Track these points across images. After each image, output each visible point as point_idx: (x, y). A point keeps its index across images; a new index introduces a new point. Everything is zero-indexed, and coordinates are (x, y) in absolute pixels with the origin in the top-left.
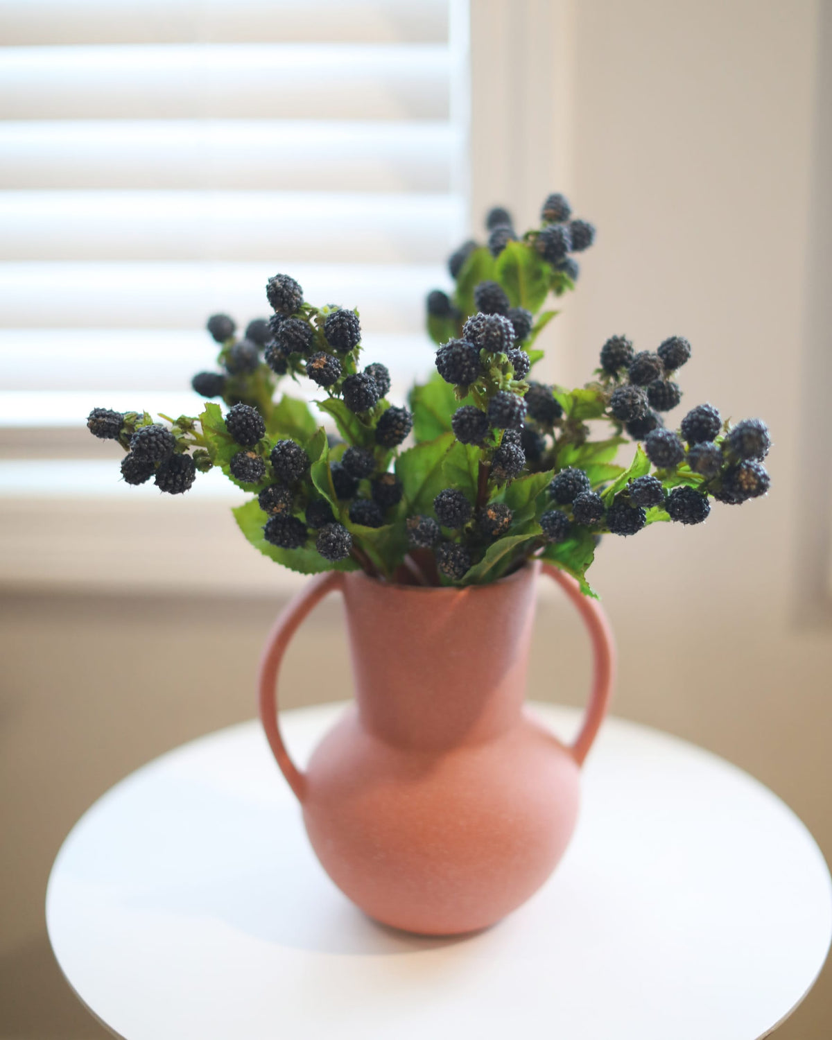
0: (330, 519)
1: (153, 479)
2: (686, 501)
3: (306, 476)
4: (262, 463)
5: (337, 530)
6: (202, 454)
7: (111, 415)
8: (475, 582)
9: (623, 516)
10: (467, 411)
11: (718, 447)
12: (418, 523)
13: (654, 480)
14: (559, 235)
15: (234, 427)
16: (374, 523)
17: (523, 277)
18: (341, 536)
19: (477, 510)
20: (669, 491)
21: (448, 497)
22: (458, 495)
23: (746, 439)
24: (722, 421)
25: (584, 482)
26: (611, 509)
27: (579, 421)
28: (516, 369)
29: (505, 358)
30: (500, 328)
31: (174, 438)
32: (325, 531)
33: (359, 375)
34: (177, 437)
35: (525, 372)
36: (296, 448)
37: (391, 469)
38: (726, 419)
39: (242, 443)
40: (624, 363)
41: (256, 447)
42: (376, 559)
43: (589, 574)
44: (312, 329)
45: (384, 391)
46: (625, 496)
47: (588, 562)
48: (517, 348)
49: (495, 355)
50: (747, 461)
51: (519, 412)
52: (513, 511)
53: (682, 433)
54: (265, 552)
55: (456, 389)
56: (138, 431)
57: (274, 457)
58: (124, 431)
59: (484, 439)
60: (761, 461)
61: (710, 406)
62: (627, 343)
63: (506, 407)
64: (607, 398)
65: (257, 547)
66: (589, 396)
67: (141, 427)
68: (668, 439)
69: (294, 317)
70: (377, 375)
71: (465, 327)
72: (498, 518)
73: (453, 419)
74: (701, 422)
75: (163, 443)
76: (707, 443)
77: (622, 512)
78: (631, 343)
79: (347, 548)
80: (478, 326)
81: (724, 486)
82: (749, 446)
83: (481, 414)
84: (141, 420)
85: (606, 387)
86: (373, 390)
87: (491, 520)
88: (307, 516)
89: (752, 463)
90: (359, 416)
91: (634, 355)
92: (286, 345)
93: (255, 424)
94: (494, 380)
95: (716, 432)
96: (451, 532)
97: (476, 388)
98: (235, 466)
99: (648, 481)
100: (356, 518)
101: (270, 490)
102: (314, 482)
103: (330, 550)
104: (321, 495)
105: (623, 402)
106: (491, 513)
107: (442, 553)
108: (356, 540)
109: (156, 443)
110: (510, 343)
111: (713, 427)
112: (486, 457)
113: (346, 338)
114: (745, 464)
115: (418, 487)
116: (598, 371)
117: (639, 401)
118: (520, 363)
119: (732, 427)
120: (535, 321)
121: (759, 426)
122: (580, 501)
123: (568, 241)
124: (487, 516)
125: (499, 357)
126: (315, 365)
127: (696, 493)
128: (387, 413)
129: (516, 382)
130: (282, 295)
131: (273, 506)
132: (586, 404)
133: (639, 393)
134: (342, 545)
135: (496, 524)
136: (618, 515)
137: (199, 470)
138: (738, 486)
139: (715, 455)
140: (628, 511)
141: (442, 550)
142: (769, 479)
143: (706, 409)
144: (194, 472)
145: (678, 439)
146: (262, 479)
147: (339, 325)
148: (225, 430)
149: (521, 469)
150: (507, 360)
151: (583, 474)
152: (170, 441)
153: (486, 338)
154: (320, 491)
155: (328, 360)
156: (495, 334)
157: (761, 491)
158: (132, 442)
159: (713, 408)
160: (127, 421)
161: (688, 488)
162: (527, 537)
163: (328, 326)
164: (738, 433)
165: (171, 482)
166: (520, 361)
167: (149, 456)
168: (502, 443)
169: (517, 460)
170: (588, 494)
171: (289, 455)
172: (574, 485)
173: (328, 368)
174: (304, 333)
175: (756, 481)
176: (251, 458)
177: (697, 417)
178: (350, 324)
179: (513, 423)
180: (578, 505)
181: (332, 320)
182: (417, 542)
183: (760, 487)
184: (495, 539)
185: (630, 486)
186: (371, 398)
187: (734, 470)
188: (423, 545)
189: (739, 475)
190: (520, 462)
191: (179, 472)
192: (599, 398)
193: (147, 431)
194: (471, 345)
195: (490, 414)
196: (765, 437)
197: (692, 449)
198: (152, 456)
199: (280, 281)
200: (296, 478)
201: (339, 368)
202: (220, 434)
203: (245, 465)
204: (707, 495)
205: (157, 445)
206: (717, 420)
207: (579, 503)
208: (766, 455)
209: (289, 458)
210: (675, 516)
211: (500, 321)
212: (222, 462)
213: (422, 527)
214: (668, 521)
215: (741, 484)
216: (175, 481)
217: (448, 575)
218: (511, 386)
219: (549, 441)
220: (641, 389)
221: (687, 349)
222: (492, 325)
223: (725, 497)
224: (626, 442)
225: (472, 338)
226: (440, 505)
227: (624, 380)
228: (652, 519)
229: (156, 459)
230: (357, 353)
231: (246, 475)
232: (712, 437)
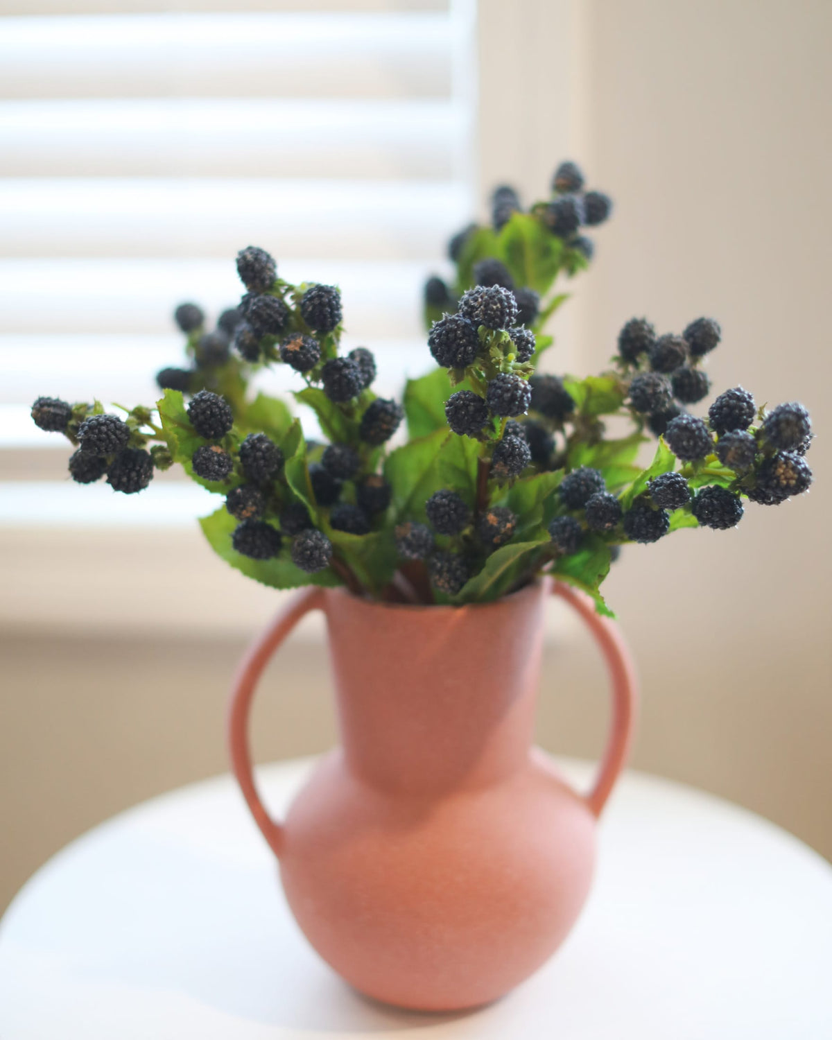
0: (305, 524)
1: (105, 477)
2: (715, 502)
3: (278, 474)
4: (229, 459)
5: (314, 537)
6: (161, 449)
7: (58, 404)
8: (473, 600)
9: (643, 519)
10: (463, 396)
11: (751, 437)
12: (408, 531)
13: (678, 476)
14: (570, 206)
15: (197, 416)
16: (358, 530)
17: (530, 255)
18: (319, 543)
19: (477, 515)
20: (696, 491)
21: (442, 498)
22: (453, 497)
23: (783, 425)
24: (756, 408)
25: (598, 483)
26: (630, 513)
27: (594, 415)
28: (519, 349)
29: (506, 336)
30: (501, 301)
31: (127, 429)
32: (300, 538)
33: (341, 359)
34: (132, 429)
35: (530, 353)
36: (267, 442)
37: (379, 471)
38: (761, 405)
39: (207, 436)
40: (644, 348)
41: (223, 441)
42: (362, 576)
43: (604, 588)
44: (287, 308)
45: (370, 379)
46: (645, 497)
47: (604, 574)
48: (520, 326)
49: (494, 332)
50: (785, 453)
51: (522, 397)
52: (517, 516)
53: (710, 421)
54: (234, 564)
55: (450, 372)
56: (87, 421)
57: (243, 453)
58: (72, 422)
59: (483, 430)
60: (802, 455)
61: (742, 389)
62: (648, 326)
63: (508, 390)
64: (625, 387)
65: (226, 558)
66: (604, 386)
67: (91, 416)
68: (694, 425)
69: (266, 295)
70: (362, 361)
71: (461, 303)
72: (499, 523)
73: (447, 406)
74: (732, 408)
75: (115, 435)
76: (739, 431)
77: (641, 516)
78: (653, 326)
79: (327, 557)
80: (476, 300)
81: (759, 482)
82: (787, 433)
83: (479, 400)
84: (92, 410)
85: (624, 376)
86: (356, 377)
87: (492, 526)
88: (282, 522)
89: (791, 456)
90: (341, 409)
91: (656, 339)
92: (258, 325)
93: (221, 414)
94: (493, 360)
95: (750, 419)
96: (445, 540)
97: (474, 373)
98: (198, 461)
99: (672, 478)
100: (337, 524)
101: (239, 491)
102: (289, 482)
103: (307, 560)
104: (296, 496)
105: (643, 391)
106: (491, 518)
107: (434, 565)
108: (336, 549)
109: (106, 433)
110: (512, 318)
111: (745, 414)
112: (486, 453)
113: (325, 316)
114: (783, 456)
115: (408, 491)
116: (616, 359)
117: (661, 389)
118: (524, 343)
119: (767, 413)
120: (543, 304)
121: (799, 410)
122: (593, 503)
123: (581, 213)
124: (487, 521)
125: (499, 335)
126: (291, 347)
127: (726, 492)
128: (373, 406)
129: (519, 364)
130: (253, 270)
131: (243, 509)
132: (602, 395)
133: (662, 380)
134: (320, 553)
135: (497, 531)
136: (637, 520)
137: (157, 467)
138: (775, 481)
139: (748, 444)
140: (648, 514)
141: (435, 560)
142: (811, 474)
143: (738, 393)
144: (151, 469)
145: (706, 427)
146: (228, 477)
147: (316, 301)
148: (186, 420)
149: (525, 465)
150: (509, 338)
151: (597, 474)
152: (123, 432)
153: (485, 313)
154: (296, 492)
155: (304, 341)
156: (495, 307)
157: (802, 487)
158: (79, 433)
159: (746, 392)
160: (76, 412)
161: (717, 488)
162: (532, 545)
163: (305, 303)
164: (773, 419)
165: (124, 479)
166: (524, 340)
167: (99, 449)
168: (504, 436)
169: (521, 455)
170: (603, 495)
171: (260, 450)
172: (587, 486)
173: (304, 351)
174: (277, 312)
175: (796, 476)
176: (216, 453)
177: (727, 402)
178: (330, 301)
179: (515, 409)
180: (591, 508)
181: (309, 296)
182: (408, 553)
183: (801, 483)
184: (496, 547)
185: (651, 485)
186: (354, 386)
187: (771, 462)
188: (415, 556)
189: (776, 468)
190: (524, 456)
191: (133, 469)
192: (616, 388)
193: (97, 420)
194: (468, 321)
195: (489, 399)
196: (806, 422)
197: (722, 438)
198: (103, 449)
199: (252, 253)
200: (268, 477)
201: (318, 351)
202: (181, 425)
203: (208, 459)
204: (739, 495)
205: (108, 436)
206: (750, 406)
207: (593, 505)
208: (808, 448)
209: (259, 454)
210: (703, 520)
211: (501, 293)
212: (184, 457)
213: (413, 535)
214: (695, 527)
215: (778, 478)
216: (129, 479)
217: (442, 590)
218: (514, 368)
219: (559, 442)
220: (664, 377)
221: (716, 331)
222: (491, 297)
223: (760, 496)
224: (647, 440)
225: (468, 314)
226: (433, 508)
227: (645, 367)
228: (676, 526)
229: (107, 452)
230: (338, 335)
231: (210, 471)
232: (745, 426)
